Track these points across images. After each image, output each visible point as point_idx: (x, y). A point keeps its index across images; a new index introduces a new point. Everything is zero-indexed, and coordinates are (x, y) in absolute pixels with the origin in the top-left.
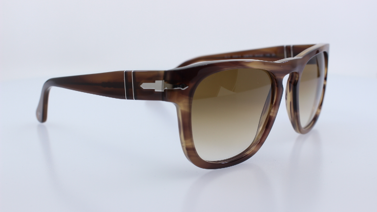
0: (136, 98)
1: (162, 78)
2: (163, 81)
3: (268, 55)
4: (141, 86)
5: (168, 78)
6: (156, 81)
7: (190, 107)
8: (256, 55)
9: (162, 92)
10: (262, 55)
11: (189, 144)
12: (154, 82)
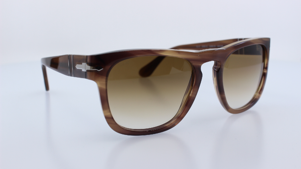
0: (74, 76)
1: (85, 61)
4: (76, 67)
5: (88, 60)
6: (82, 64)
7: (106, 85)
9: (85, 72)
11: (108, 114)
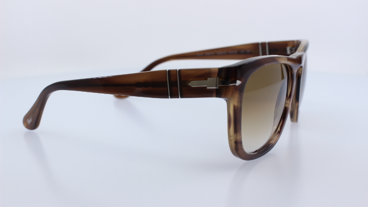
0: (182, 97)
1: (216, 75)
2: (218, 78)
3: (243, 52)
4: (190, 84)
5: (224, 74)
6: (209, 79)
7: (240, 101)
8: (230, 52)
9: (216, 89)
10: (236, 52)
11: (238, 138)
12: (206, 79)
